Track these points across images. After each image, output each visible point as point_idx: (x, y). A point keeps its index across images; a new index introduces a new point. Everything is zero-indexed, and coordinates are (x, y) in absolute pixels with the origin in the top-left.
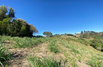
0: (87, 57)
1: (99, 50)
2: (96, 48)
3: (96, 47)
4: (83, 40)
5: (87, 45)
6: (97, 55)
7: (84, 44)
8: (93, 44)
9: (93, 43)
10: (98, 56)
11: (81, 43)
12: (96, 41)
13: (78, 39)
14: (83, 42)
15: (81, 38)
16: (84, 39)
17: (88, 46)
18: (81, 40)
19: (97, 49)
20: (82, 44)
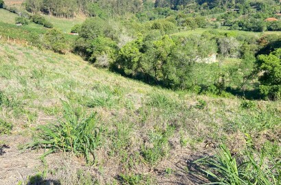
0: (48, 111)
1: (105, 67)
2: (94, 61)
3: (95, 54)
4: (41, 27)
5: (60, 52)
6: (93, 89)
7: (47, 48)
8: (83, 45)
9: (85, 37)
10: (93, 93)
11: (34, 41)
12: (93, 28)
13: (19, 21)
14: (42, 38)
15: (32, 14)
16: (49, 18)
17: (65, 56)
18: (33, 26)
19: (96, 66)
20: (35, 49)
